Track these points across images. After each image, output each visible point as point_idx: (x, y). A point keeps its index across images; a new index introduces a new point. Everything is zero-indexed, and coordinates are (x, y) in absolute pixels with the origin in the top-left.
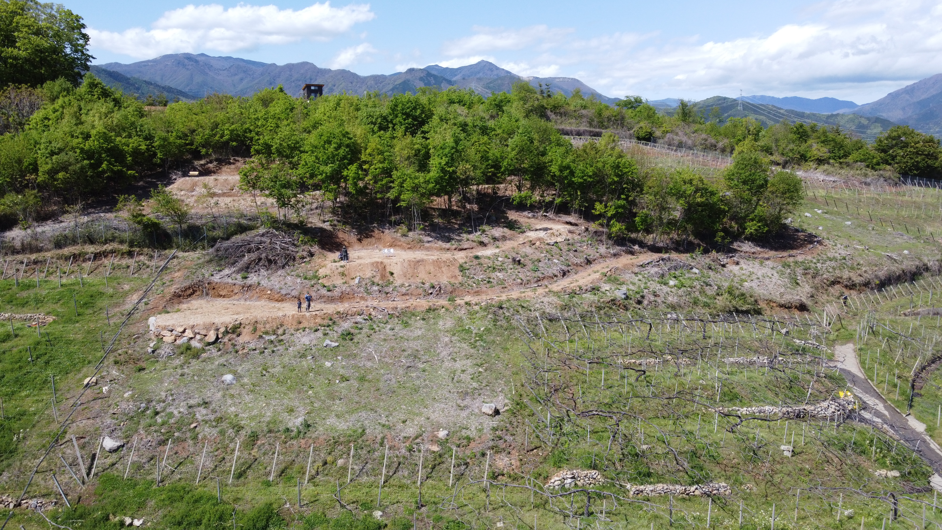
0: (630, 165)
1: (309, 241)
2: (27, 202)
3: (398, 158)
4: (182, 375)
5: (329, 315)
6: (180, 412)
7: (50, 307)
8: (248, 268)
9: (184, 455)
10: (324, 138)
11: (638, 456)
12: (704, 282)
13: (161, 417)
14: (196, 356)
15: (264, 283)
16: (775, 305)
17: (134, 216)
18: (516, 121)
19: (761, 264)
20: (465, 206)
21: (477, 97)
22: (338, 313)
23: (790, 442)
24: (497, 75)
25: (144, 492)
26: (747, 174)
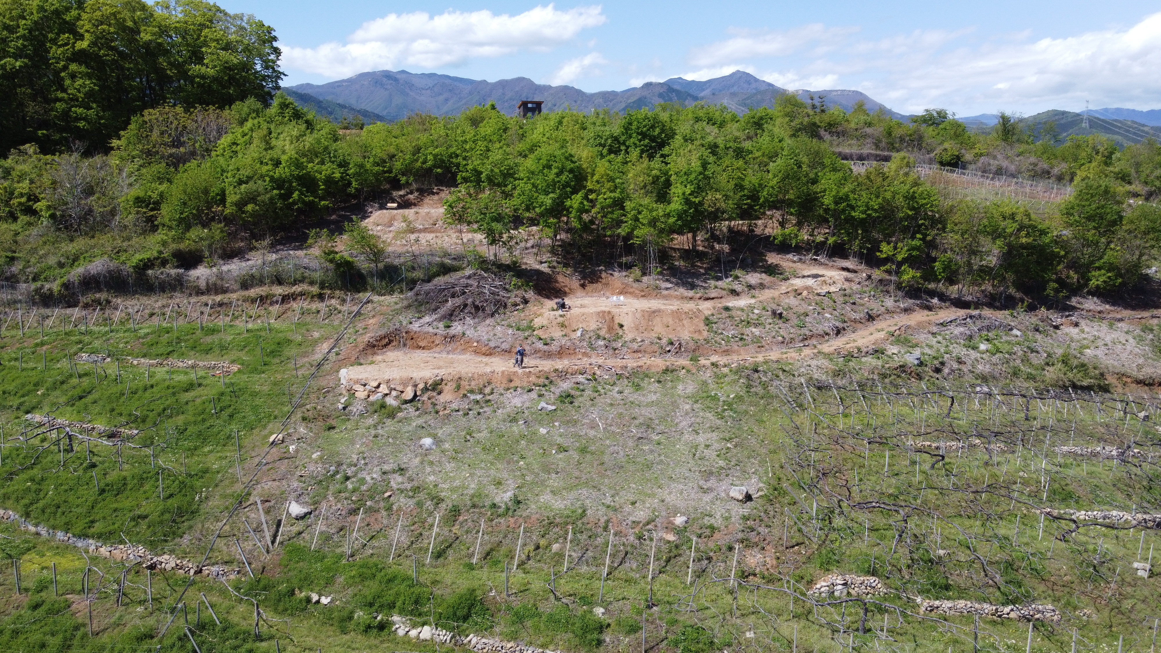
0: (929, 196)
1: (523, 285)
2: (213, 237)
3: (632, 186)
4: (376, 436)
5: (545, 372)
6: (373, 479)
7: (234, 354)
8: (451, 315)
9: (377, 527)
10: (543, 162)
11: (932, 563)
12: (1028, 347)
13: (352, 483)
14: (392, 415)
15: (470, 333)
16: (1129, 380)
17: (325, 253)
18: (780, 141)
19: (1111, 326)
20: (713, 246)
21: (730, 115)
22: (556, 370)
23: (1147, 559)
24: (756, 89)
25: (332, 566)
26: (1094, 206)
